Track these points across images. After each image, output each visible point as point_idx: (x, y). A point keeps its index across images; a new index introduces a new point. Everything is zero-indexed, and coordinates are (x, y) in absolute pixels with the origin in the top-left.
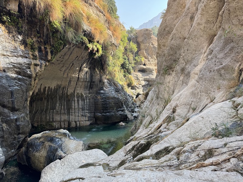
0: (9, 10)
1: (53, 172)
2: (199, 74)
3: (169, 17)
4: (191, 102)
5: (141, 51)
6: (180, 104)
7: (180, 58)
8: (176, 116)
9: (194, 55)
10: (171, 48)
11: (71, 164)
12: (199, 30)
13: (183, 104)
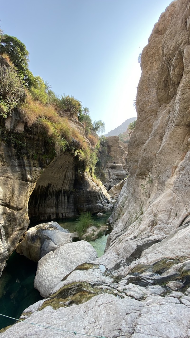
0: (18, 132)
1: (48, 264)
2: (174, 185)
3: (138, 133)
4: (170, 209)
5: (111, 152)
6: (160, 210)
7: (153, 168)
8: (159, 221)
9: (166, 167)
10: (143, 159)
11: (63, 256)
12: (168, 149)
13: (163, 211)
